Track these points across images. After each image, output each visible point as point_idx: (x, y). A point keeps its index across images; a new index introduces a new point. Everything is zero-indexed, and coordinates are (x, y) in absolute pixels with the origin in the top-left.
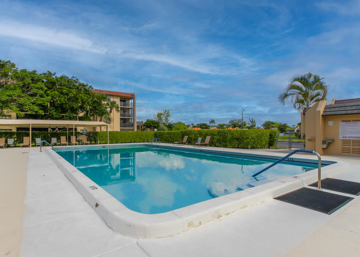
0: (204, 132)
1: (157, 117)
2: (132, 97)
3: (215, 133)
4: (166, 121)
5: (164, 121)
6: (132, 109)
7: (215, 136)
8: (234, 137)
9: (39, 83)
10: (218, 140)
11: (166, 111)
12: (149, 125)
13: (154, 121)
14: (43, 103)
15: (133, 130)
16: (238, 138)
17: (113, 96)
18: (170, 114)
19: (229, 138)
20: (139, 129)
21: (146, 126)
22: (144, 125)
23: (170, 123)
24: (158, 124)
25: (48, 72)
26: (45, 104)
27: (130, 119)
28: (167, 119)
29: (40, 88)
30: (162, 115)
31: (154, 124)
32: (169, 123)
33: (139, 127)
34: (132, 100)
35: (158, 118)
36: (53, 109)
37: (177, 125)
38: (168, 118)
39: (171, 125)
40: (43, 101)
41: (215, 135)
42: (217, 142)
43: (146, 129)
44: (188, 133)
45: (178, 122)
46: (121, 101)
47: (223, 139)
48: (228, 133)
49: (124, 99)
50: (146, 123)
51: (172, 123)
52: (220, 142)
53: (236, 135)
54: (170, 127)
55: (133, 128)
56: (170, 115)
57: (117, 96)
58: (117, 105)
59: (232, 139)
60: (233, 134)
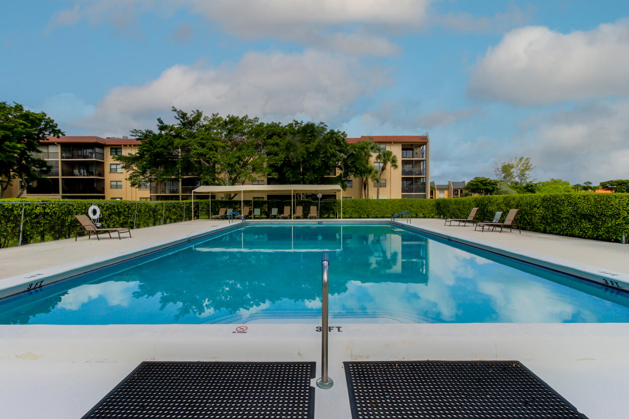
0: (514, 199)
1: (501, 172)
2: (424, 141)
3: (536, 202)
4: (522, 179)
5: (517, 179)
6: (424, 161)
7: (535, 209)
8: (579, 211)
9: (274, 137)
10: (543, 218)
11: (521, 159)
12: (475, 187)
13: (486, 180)
14: (276, 163)
15: (425, 196)
16: (590, 215)
17: (390, 143)
18: (531, 165)
19: (568, 213)
20: (457, 194)
21: (470, 188)
22: (467, 188)
23: (531, 182)
24: (493, 184)
25: (294, 121)
26: (278, 164)
27: (422, 179)
28: (523, 175)
29: (274, 145)
30: (512, 167)
31: (485, 185)
32: (528, 181)
33: (458, 191)
34: (425, 146)
35: (503, 175)
36: (289, 170)
37: (548, 185)
38: (527, 172)
39: (532, 186)
40: (276, 160)
41: (535, 206)
42: (541, 222)
43: (471, 195)
44: (486, 202)
45: (552, 180)
46: (403, 149)
47: (553, 215)
48: (564, 203)
49: (409, 146)
50: (471, 184)
51: (535, 182)
52: (547, 222)
53: (584, 207)
54: (530, 189)
55: (424, 193)
56: (531, 167)
57: (396, 143)
58: (393, 157)
59: (574, 216)
60: (575, 204)
